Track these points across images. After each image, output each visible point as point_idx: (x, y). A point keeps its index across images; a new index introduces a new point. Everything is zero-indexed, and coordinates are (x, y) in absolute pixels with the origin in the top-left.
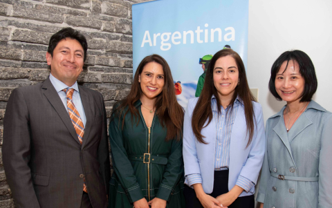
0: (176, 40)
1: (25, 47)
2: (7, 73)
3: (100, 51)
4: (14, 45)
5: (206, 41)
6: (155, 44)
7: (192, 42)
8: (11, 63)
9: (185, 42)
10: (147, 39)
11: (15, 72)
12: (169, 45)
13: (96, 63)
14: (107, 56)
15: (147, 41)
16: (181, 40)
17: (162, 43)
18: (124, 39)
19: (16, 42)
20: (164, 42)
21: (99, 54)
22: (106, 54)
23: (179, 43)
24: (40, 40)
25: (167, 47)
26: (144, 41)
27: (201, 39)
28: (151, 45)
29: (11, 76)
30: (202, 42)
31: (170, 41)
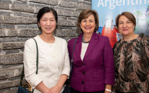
0: (119, 3)
1: (36, 6)
2: (27, 20)
3: (73, 9)
4: (30, 4)
5: (137, 3)
6: (106, 5)
7: (128, 4)
8: (28, 15)
9: (124, 4)
10: (101, 2)
11: (31, 20)
12: (115, 6)
13: (72, 16)
14: (77, 12)
15: (101, 4)
16: (122, 3)
17: (110, 5)
18: (84, 3)
19: (31, 3)
20: (111, 4)
21: (73, 11)
22: (76, 11)
23: (121, 5)
24: (45, 2)
25: (113, 7)
26: (99, 4)
27: (133, 3)
28: (103, 6)
29: (29, 22)
30: (134, 4)
31: (115, 4)
